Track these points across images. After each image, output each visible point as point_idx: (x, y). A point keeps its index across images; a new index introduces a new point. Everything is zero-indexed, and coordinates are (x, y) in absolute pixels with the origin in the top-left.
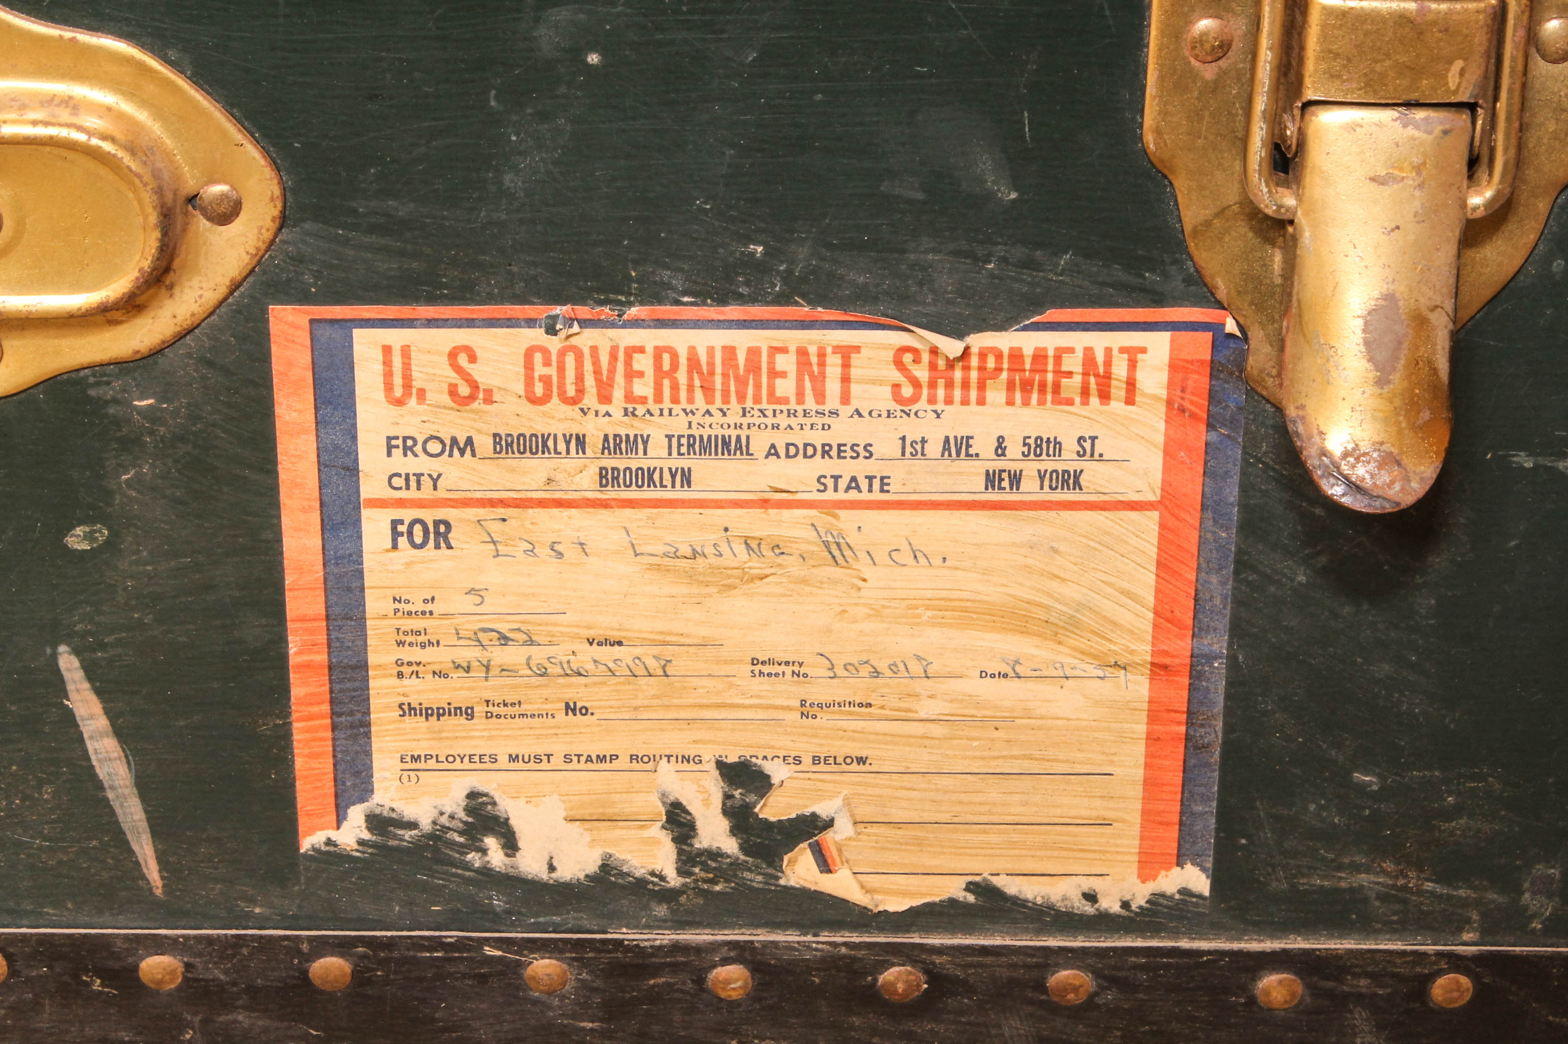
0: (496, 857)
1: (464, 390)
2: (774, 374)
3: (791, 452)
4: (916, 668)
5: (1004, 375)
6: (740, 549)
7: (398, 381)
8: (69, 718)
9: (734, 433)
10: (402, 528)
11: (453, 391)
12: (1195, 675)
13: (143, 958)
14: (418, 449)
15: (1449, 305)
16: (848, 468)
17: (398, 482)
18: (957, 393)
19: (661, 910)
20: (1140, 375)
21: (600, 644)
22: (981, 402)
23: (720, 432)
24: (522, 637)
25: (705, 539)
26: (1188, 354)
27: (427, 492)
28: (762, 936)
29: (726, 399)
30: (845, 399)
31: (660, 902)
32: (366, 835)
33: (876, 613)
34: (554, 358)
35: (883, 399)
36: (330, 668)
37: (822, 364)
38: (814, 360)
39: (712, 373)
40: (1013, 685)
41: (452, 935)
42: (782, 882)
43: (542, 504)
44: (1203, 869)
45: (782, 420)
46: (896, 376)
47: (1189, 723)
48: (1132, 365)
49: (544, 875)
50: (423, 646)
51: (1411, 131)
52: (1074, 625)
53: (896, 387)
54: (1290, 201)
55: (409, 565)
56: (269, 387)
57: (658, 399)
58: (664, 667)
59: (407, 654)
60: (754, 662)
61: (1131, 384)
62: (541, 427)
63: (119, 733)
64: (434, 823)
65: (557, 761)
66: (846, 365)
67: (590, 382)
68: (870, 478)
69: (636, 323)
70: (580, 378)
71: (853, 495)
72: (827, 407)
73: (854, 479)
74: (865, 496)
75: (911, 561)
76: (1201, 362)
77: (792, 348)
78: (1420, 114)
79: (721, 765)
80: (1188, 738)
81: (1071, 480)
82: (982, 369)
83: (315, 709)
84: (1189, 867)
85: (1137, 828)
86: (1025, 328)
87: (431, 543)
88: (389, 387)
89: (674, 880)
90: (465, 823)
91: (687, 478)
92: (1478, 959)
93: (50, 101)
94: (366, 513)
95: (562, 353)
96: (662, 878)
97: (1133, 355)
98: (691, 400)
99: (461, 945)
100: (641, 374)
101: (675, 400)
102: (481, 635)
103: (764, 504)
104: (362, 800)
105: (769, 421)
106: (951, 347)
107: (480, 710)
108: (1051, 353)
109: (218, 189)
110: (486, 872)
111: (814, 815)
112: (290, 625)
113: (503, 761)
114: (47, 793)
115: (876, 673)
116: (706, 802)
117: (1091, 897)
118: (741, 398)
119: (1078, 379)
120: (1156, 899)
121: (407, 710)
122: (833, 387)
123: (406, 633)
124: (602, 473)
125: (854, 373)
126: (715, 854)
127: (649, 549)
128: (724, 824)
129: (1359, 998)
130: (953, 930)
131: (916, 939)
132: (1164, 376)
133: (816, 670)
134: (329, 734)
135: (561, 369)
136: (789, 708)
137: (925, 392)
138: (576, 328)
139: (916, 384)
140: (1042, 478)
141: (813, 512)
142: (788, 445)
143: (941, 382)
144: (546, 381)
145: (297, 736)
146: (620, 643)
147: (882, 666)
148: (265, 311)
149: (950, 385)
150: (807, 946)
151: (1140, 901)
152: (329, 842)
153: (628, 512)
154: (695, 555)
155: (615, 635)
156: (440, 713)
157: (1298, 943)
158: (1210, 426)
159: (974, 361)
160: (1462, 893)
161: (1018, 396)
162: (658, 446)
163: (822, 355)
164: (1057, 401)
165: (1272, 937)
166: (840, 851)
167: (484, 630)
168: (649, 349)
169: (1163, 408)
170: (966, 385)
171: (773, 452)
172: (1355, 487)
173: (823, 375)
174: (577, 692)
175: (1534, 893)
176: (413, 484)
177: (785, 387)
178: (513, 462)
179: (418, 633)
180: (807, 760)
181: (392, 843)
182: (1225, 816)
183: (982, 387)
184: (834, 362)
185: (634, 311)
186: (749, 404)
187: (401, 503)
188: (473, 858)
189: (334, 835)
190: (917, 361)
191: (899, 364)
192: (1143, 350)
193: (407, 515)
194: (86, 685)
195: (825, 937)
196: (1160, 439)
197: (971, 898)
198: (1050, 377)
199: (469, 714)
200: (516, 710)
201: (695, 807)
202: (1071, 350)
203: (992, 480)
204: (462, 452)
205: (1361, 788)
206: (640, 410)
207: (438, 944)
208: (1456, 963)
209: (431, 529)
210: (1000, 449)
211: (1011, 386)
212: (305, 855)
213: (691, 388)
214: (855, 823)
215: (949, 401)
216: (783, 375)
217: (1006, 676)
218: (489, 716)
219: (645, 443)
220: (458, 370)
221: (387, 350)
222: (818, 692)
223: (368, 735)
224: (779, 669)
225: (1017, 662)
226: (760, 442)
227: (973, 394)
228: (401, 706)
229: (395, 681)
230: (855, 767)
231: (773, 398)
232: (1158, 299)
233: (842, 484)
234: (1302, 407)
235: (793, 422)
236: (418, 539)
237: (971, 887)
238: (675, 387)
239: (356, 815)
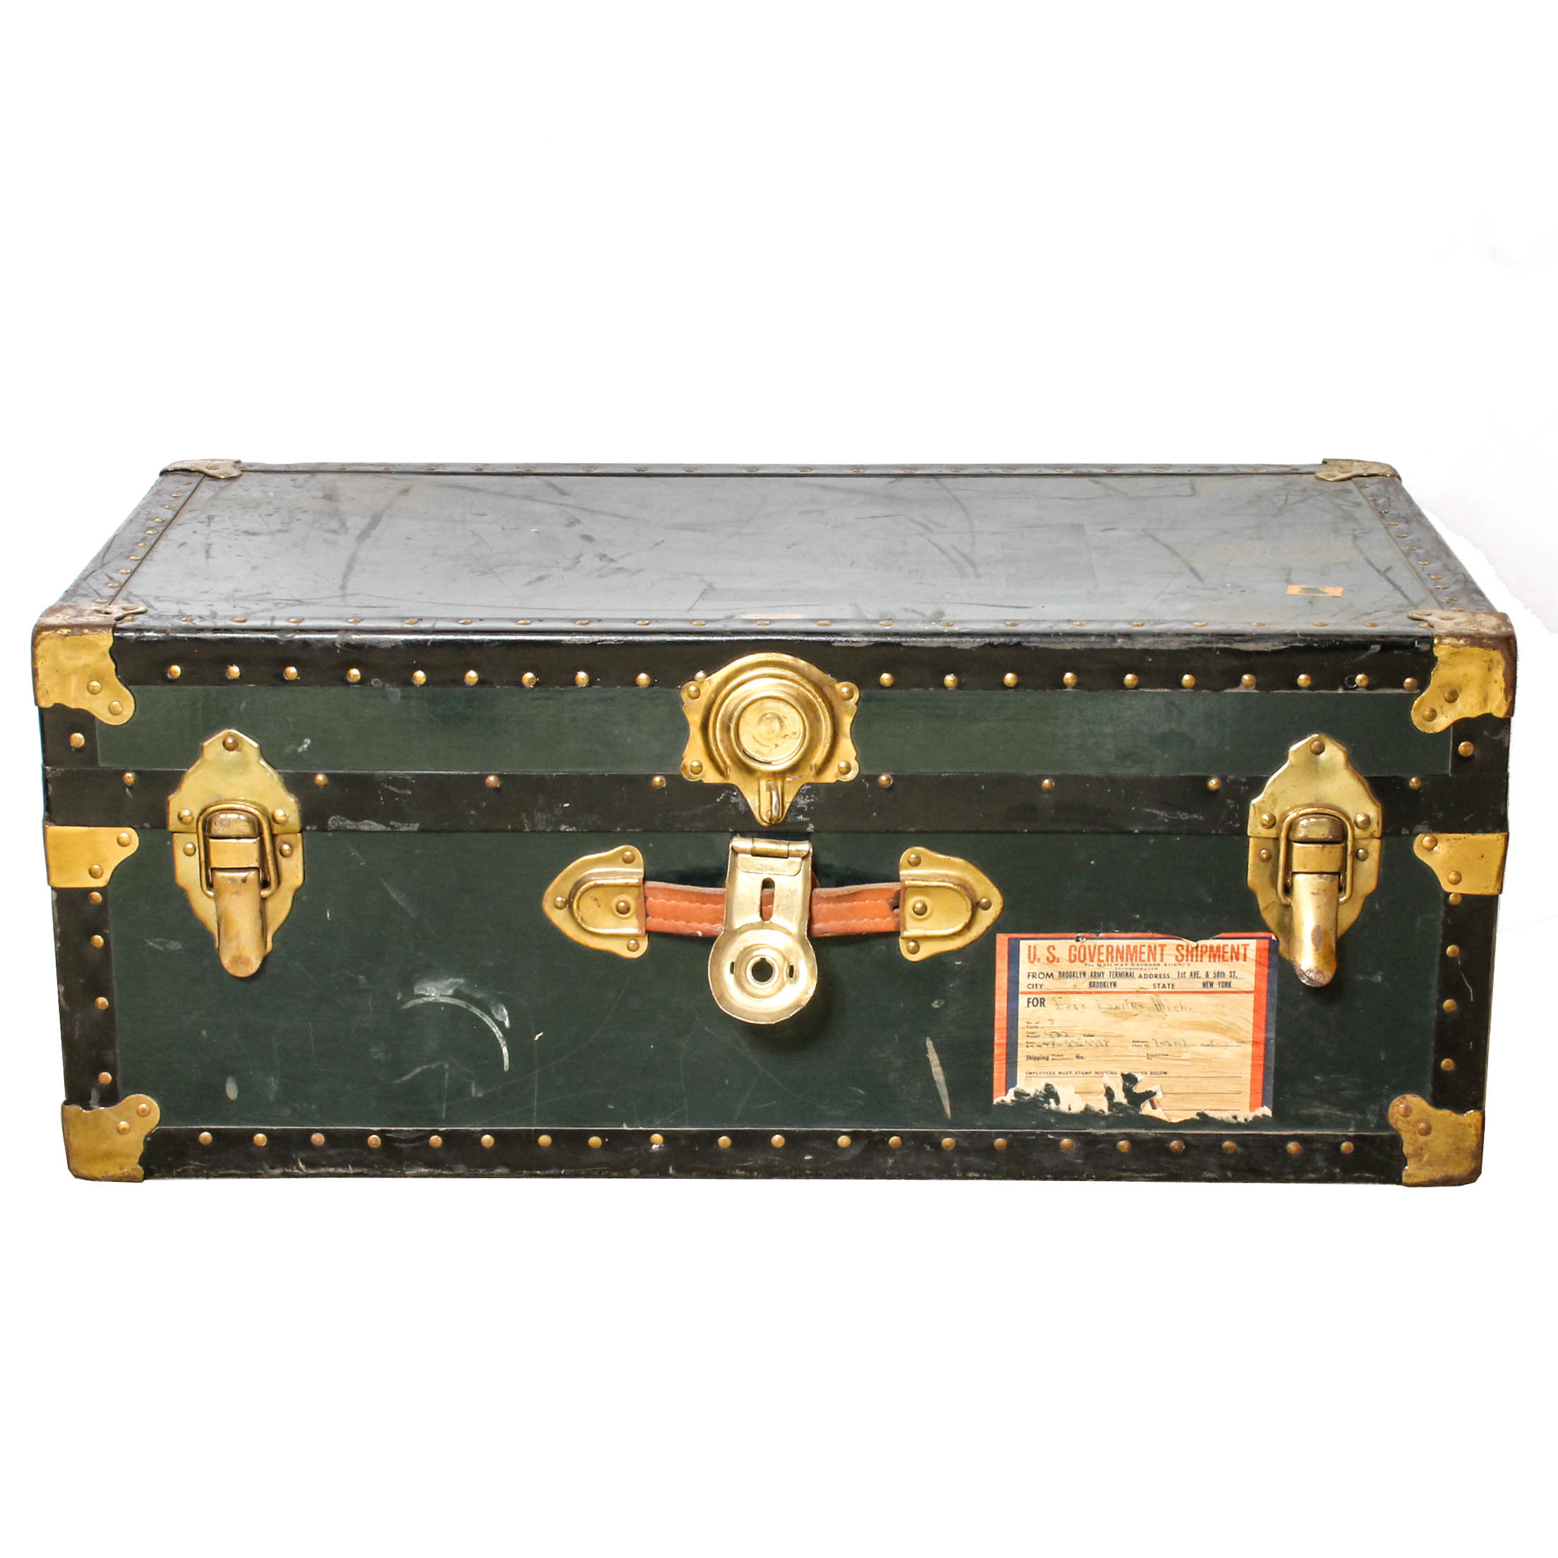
0: (1053, 1105)
1: (1051, 958)
2: (1141, 953)
3: (1146, 976)
4: (1182, 1043)
5: (1208, 953)
6: (1130, 1006)
7: (1032, 956)
8: (927, 1061)
9: (1129, 971)
10: (1031, 1000)
11: (1048, 959)
12: (1266, 1045)
13: (943, 1139)
14: (1037, 976)
15: (1334, 929)
16: (1162, 981)
17: (1030, 986)
18: (1194, 958)
19: (1103, 1123)
20: (1248, 953)
21: (1088, 1036)
22: (1201, 961)
23: (1125, 971)
24: (1064, 1034)
25: (1120, 1003)
26: (1262, 946)
27: (1039, 989)
28: (1134, 1131)
29: (1127, 961)
30: (1162, 960)
31: (1103, 1119)
32: (1014, 1098)
33: (1170, 1026)
34: (1078, 949)
35: (1172, 960)
36: (1007, 1044)
37: (1155, 950)
38: (1153, 949)
39: (1123, 952)
40: (1210, 1048)
41: (1038, 1131)
42: (1140, 1113)
43: (1071, 993)
44: (1270, 1108)
45: (1144, 967)
46: (1177, 953)
47: (1264, 1060)
48: (1245, 949)
49: (1067, 1111)
50: (1034, 1037)
51: (1322, 880)
52: (1229, 1029)
53: (1177, 957)
54: (1289, 900)
55: (1033, 1011)
56: (995, 958)
57: (1107, 960)
58: (1106, 1044)
59: (1031, 1040)
60: (1133, 1042)
61: (1245, 955)
62: (1072, 970)
63: (942, 1065)
64: (1035, 1094)
65: (1073, 1074)
66: (1162, 950)
67: (1088, 956)
68: (1169, 985)
69: (1101, 938)
70: (1085, 955)
71: (1164, 989)
72: (1156, 963)
73: (1164, 985)
74: (1167, 990)
75: (1180, 1009)
76: (1265, 949)
77: (1147, 945)
78: (1325, 876)
79: (1122, 1075)
80: (1264, 1065)
81: (1228, 984)
82: (1202, 951)
83: (1001, 1058)
84: (1265, 1107)
85: (1249, 1095)
86: (1214, 939)
87: (1039, 1005)
88: (1029, 957)
89: (1107, 1112)
90: (1044, 1094)
91: (1115, 985)
92: (1355, 1137)
93: (942, 875)
94: (1020, 996)
95: (1080, 948)
96: (1103, 1112)
97: (1245, 946)
98: (1117, 961)
99: (1042, 1134)
100: (1102, 953)
101: (1112, 961)
102: (1053, 1034)
103: (1138, 992)
104: (1014, 1086)
105: (1140, 967)
106: (1194, 944)
107: (1050, 1057)
108: (1222, 946)
109: (984, 900)
110: (1050, 1111)
111: (1151, 1091)
112: (996, 1031)
113: (1057, 1074)
114: (919, 1085)
115: (1170, 1045)
116: (1118, 1087)
117: (1235, 1117)
118: (1132, 960)
119: (1229, 954)
120: (1256, 1118)
121: (1029, 1058)
122: (1158, 957)
123: (1030, 1033)
124: (1090, 983)
125: (1164, 952)
126: (1121, 1104)
127: (1102, 1006)
128: (1123, 1094)
129: (1319, 1150)
130: (1192, 1129)
131: (1181, 1132)
132: (1254, 953)
133: (1152, 1044)
134: (1005, 1066)
135: (1079, 952)
136: (1143, 1056)
137: (1185, 958)
138: (1085, 939)
139: (1182, 956)
140: (1219, 984)
141: (1151, 995)
142: (1145, 975)
143: (1190, 955)
144: (1075, 955)
145: (995, 1066)
146: (1093, 1036)
147: (1172, 1043)
148: (995, 936)
149: (1192, 956)
150: (1148, 1134)
151: (1250, 1119)
152: (1003, 1101)
153: (1097, 995)
154: (1117, 1008)
155: (1092, 1033)
156: (1038, 1059)
157: (1300, 1132)
158: (1269, 968)
159: (1199, 949)
160: (1348, 1115)
161: (1212, 959)
162: (1107, 975)
163: (1155, 947)
164: (1224, 960)
165: (1291, 1130)
166: (1158, 1103)
167: (1054, 1032)
168: (1105, 946)
169: (1254, 963)
170: (1197, 956)
171: (1140, 976)
172: (1310, 979)
173: (1155, 953)
174: (1080, 1051)
175: (1371, 1115)
176: (1035, 986)
177: (1144, 957)
178: (1064, 980)
179: (1033, 1033)
180: (1149, 1073)
181: (1022, 1101)
182: (1275, 1090)
183: (1202, 956)
184: (1159, 950)
185: (1101, 935)
186: (1134, 962)
187: (1030, 993)
188: (1046, 1105)
189: (1004, 1098)
190: (1183, 949)
191: (1178, 950)
192: (1248, 945)
193: (1032, 996)
194: (933, 1050)
195: (1153, 1131)
196: (1254, 971)
197: (1198, 1118)
198: (1221, 954)
199: (1047, 1059)
200: (1061, 1057)
201: (1114, 1089)
202: (1227, 945)
203: (1204, 985)
204: (1050, 977)
205: (1317, 1081)
206: (1102, 964)
207: (1033, 1134)
208: (1348, 1138)
209: (1039, 1000)
210: (1207, 975)
211: (1210, 956)
212: (995, 1105)
213: (1117, 957)
214: (1163, 1093)
215: (1192, 961)
216: (1144, 953)
217: (1208, 1046)
218: (1053, 1059)
219: (1103, 974)
220: (1050, 952)
221: (1030, 947)
222: (1152, 1051)
223: (1016, 1066)
224: (1141, 1044)
225: (1212, 1041)
226: (1136, 974)
227: (1199, 959)
228: (1027, 1056)
229: (1026, 1048)
230: (1163, 1075)
231: (1141, 960)
232: (1253, 931)
233: (1161, 986)
234: (1295, 958)
235: (1147, 967)
236: (1035, 1003)
237: (1198, 1114)
238: (1112, 957)
239: (1011, 1091)
